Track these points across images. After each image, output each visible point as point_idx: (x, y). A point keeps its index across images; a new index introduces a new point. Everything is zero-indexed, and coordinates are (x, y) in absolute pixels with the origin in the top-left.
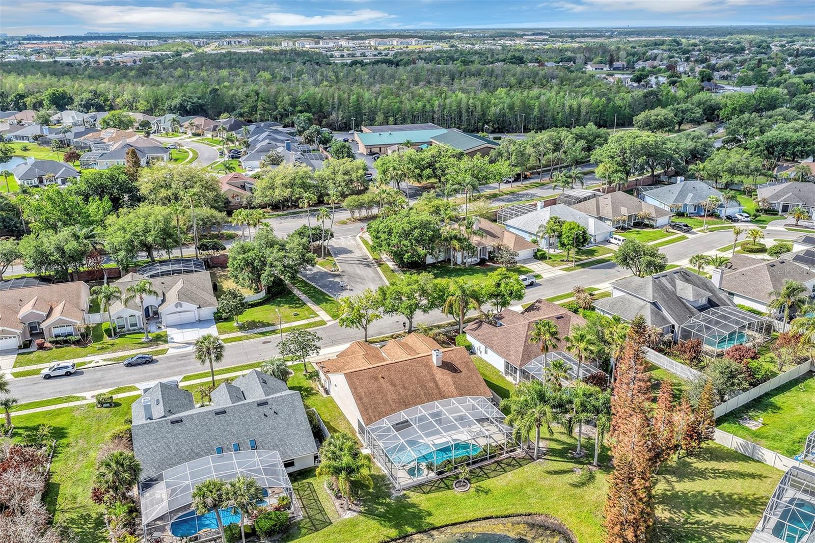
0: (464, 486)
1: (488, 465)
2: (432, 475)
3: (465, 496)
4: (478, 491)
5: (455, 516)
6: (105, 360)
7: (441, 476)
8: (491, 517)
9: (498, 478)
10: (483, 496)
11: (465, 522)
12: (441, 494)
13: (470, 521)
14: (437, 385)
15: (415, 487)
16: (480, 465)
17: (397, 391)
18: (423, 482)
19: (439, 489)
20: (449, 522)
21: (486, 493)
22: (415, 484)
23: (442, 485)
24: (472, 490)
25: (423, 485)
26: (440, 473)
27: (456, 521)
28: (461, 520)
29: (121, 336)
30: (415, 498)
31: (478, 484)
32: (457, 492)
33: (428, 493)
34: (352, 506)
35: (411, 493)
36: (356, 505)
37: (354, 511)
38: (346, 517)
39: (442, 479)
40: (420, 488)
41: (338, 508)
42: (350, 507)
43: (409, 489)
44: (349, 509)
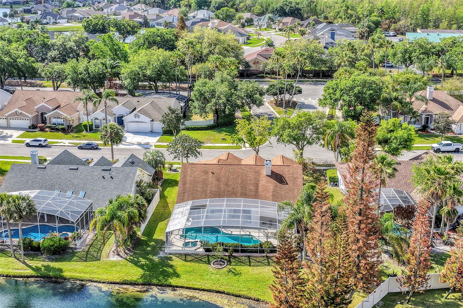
0: (221, 265)
1: (256, 257)
2: (201, 250)
3: (215, 272)
4: (230, 271)
7: (208, 253)
8: (223, 293)
9: (256, 268)
10: (231, 275)
12: (197, 264)
13: (204, 290)
14: (257, 189)
15: (181, 254)
16: (249, 254)
17: (219, 185)
18: (190, 252)
20: (186, 285)
21: (236, 275)
22: (182, 252)
23: (205, 260)
24: (226, 269)
25: (189, 255)
26: (208, 250)
27: (192, 286)
28: (196, 287)
29: (93, 132)
30: (177, 262)
31: (234, 267)
32: (211, 268)
33: (189, 261)
34: (122, 253)
35: (174, 258)
36: (127, 254)
37: (121, 257)
38: (112, 259)
39: (208, 256)
40: (185, 257)
41: (112, 251)
42: (120, 253)
43: (175, 254)
44: (118, 255)
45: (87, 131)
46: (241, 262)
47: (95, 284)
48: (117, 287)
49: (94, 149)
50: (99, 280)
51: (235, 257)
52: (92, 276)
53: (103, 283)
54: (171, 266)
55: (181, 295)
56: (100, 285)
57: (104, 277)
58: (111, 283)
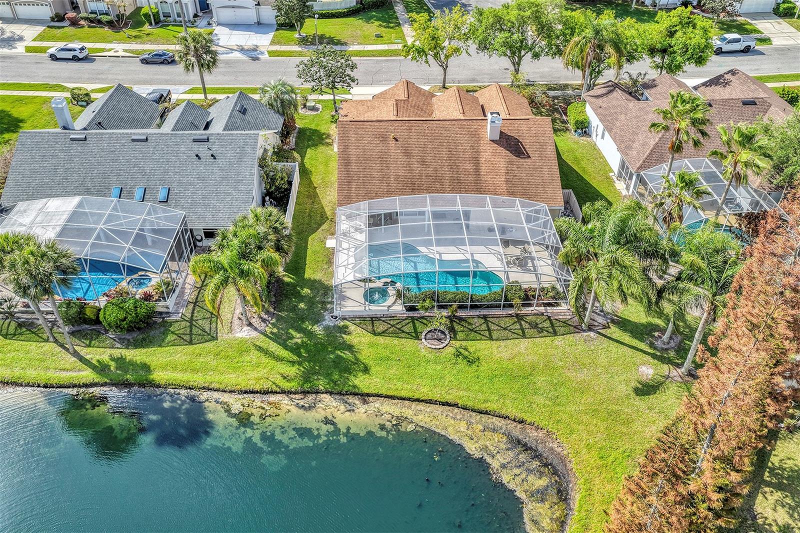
0: (439, 340)
1: (499, 317)
2: (399, 308)
3: (431, 356)
4: (458, 354)
5: (399, 384)
6: (125, 51)
7: (411, 314)
8: (455, 405)
9: (502, 343)
10: (462, 364)
11: (409, 399)
12: (396, 341)
13: (418, 400)
14: (477, 170)
15: (363, 319)
16: (486, 312)
17: (409, 165)
18: (379, 314)
19: (398, 332)
20: (383, 392)
21: (470, 362)
22: (365, 314)
23: (409, 328)
24: (450, 350)
25: (378, 319)
26: (412, 309)
29: (162, 27)
30: (358, 337)
31: (464, 343)
32: (424, 347)
33: (380, 334)
34: (255, 321)
35: (352, 327)
36: (264, 320)
37: (256, 329)
38: (239, 335)
39: (412, 318)
40: (370, 322)
41: (236, 318)
42: (253, 321)
43: (352, 319)
44: (250, 325)
45: (151, 24)
46: (473, 333)
47: (216, 395)
48: (258, 400)
49: (169, 63)
50: (222, 387)
51: (461, 319)
52: (208, 378)
53: (231, 392)
54: (350, 348)
55: (378, 414)
56: (225, 398)
57: (231, 379)
58: (246, 392)
